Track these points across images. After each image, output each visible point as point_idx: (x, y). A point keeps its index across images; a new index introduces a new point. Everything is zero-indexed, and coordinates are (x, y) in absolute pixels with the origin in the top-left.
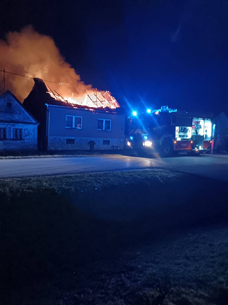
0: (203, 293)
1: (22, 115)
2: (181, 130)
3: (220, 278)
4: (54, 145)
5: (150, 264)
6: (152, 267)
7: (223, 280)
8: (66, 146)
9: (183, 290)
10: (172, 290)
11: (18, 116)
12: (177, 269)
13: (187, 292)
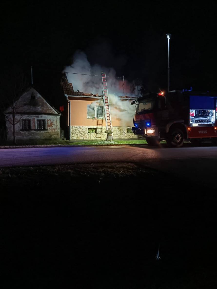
1: (45, 106)
4: (76, 134)
8: (88, 135)
11: (41, 108)
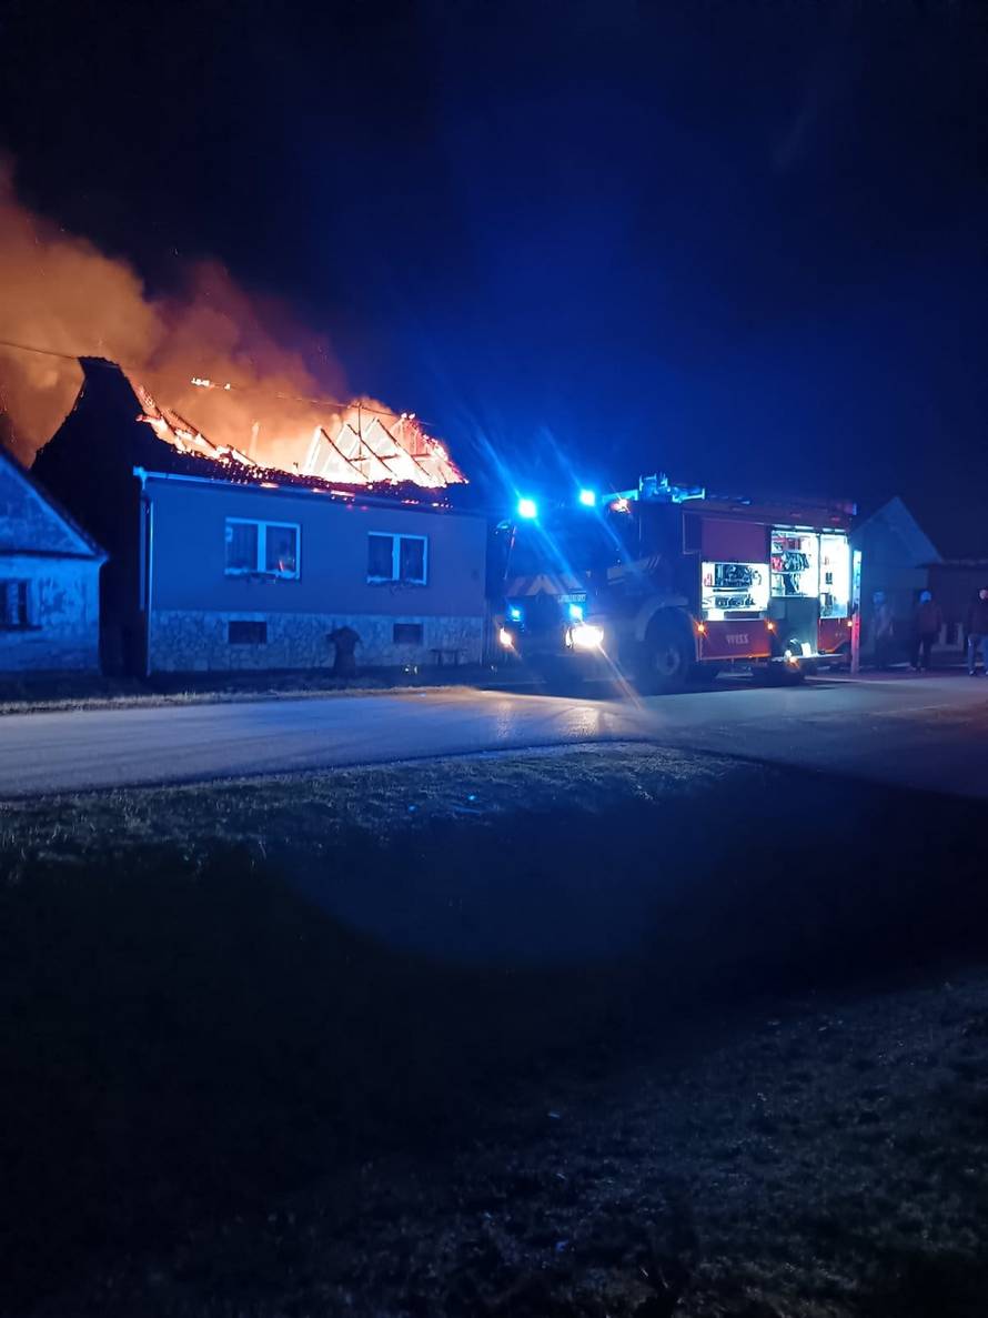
0: (837, 1278)
1: (30, 517)
2: (726, 576)
3: (905, 1205)
4: (175, 647)
5: (606, 1161)
6: (613, 1172)
7: (917, 1214)
8: (227, 652)
9: (751, 1267)
10: (703, 1273)
11: (10, 525)
12: (723, 1175)
13: (769, 1275)
